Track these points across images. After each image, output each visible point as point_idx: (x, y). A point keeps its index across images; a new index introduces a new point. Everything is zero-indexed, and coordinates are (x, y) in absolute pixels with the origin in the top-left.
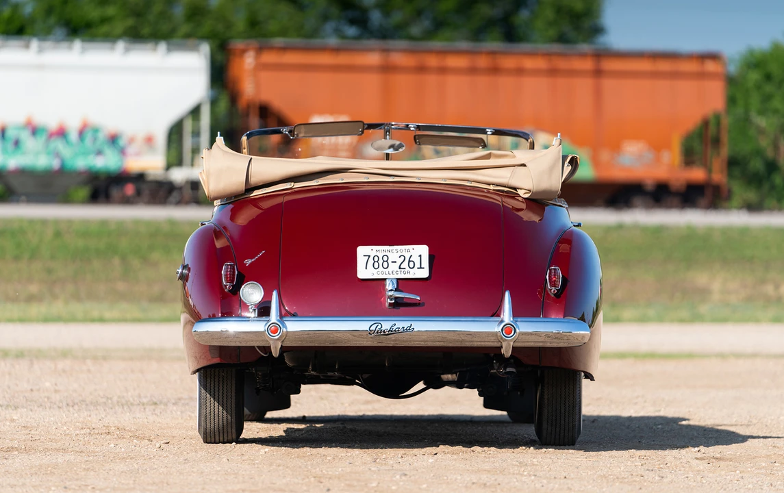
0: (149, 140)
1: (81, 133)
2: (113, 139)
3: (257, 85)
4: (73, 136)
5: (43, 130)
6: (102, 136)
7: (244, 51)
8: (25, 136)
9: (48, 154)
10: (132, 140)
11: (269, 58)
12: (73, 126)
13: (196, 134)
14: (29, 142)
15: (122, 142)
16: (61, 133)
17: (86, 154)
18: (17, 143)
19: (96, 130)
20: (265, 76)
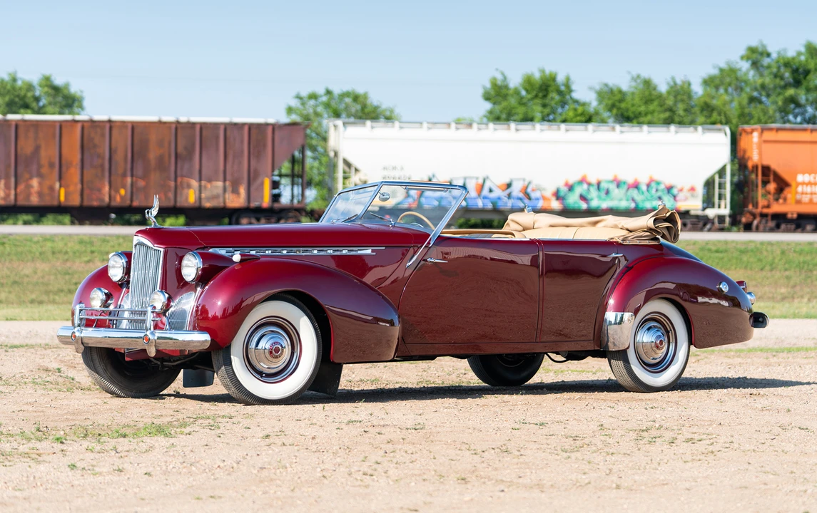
0: (693, 189)
1: (648, 185)
2: (669, 189)
3: (760, 154)
4: (644, 188)
5: (625, 183)
6: (662, 187)
7: (753, 131)
8: (612, 187)
9: (628, 200)
10: (681, 190)
11: (768, 135)
12: (643, 180)
13: (721, 186)
14: (616, 192)
15: (675, 191)
16: (636, 186)
17: (652, 199)
18: (607, 192)
19: (658, 183)
20: (765, 146)
